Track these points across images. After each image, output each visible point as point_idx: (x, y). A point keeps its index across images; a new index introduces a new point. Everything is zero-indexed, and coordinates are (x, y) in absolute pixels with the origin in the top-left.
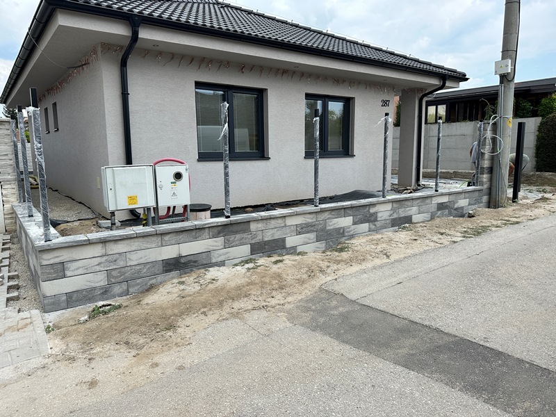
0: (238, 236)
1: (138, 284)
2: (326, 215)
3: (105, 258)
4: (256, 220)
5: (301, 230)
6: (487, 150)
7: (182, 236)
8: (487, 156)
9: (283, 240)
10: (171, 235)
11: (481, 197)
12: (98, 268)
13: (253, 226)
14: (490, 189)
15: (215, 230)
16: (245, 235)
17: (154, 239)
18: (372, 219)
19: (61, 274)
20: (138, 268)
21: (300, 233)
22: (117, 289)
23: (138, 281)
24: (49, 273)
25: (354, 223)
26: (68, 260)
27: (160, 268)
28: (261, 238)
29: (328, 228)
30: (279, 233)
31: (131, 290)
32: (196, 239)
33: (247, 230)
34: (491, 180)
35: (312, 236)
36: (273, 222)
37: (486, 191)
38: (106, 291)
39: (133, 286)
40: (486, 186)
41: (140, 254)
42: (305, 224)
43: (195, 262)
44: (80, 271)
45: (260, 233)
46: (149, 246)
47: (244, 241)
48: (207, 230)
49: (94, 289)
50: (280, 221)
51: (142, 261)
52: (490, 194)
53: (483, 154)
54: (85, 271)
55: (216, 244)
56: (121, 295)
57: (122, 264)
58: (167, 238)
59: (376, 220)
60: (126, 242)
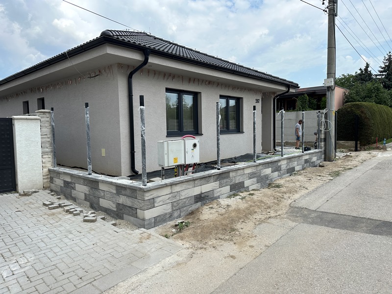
0: (225, 180)
1: (184, 211)
2: (260, 167)
3: (171, 195)
4: (233, 171)
5: (251, 176)
6: (323, 129)
7: (203, 181)
8: (323, 132)
9: (243, 183)
10: (198, 180)
11: (321, 155)
12: (168, 201)
13: (231, 174)
14: (325, 150)
15: (216, 177)
16: (228, 180)
17: (191, 183)
18: (279, 169)
19: (153, 205)
20: (185, 200)
21: (250, 178)
22: (176, 214)
23: (185, 208)
24: (148, 205)
25: (272, 172)
26: (156, 196)
27: (193, 200)
28: (234, 181)
29: (262, 175)
30: (242, 178)
31: (182, 214)
32: (208, 182)
33: (228, 177)
34: (325, 145)
35: (255, 180)
36: (239, 171)
37: (323, 152)
38: (171, 215)
39: (182, 212)
40: (323, 149)
41: (186, 192)
42: (252, 173)
43: (208, 196)
44: (161, 203)
45: (234, 178)
46: (189, 187)
47: (227, 183)
48: (212, 177)
49: (166, 214)
50: (242, 171)
51: (186, 196)
52: (325, 153)
53: (321, 130)
54: (163, 203)
55: (216, 185)
56: (177, 218)
57: (178, 198)
58: (196, 182)
59: (281, 170)
60: (180, 185)
